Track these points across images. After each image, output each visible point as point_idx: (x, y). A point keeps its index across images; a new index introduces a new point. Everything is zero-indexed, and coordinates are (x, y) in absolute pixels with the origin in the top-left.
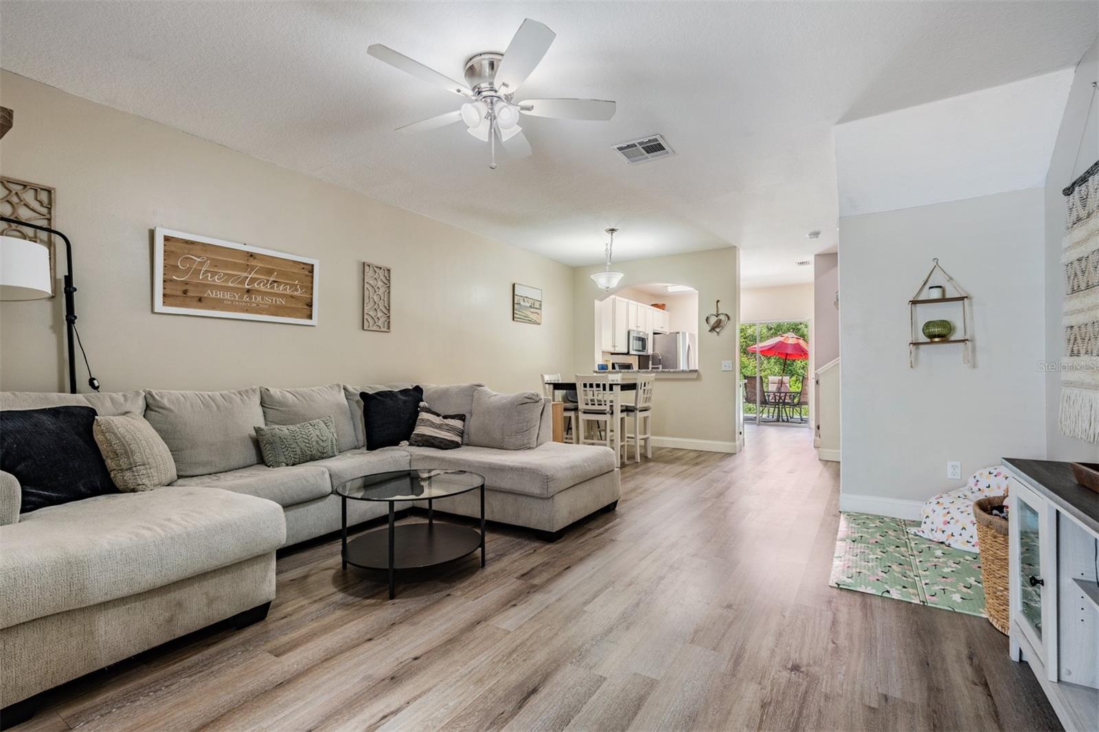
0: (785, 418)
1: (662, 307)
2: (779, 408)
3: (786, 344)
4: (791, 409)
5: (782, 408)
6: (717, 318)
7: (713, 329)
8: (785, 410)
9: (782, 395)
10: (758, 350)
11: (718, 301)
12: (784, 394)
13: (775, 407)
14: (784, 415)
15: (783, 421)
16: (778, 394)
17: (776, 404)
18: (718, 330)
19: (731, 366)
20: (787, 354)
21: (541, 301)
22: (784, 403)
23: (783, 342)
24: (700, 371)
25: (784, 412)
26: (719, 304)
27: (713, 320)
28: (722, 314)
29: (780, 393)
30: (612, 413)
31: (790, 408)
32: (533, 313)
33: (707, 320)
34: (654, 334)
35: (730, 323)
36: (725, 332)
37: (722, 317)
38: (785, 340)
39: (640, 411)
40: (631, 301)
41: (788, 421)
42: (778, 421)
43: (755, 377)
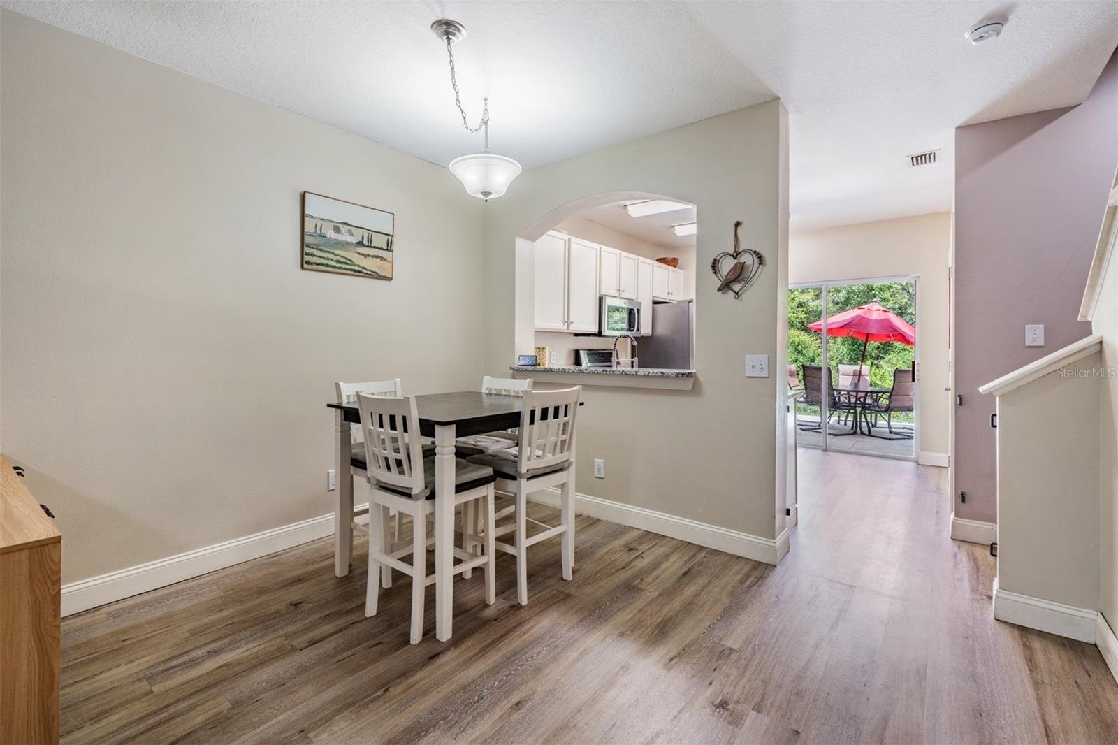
0: (865, 430)
1: (673, 262)
2: (855, 413)
3: (868, 320)
4: (873, 415)
5: (861, 414)
6: (736, 261)
7: (726, 286)
8: (865, 416)
9: (860, 395)
10: (824, 328)
11: (738, 224)
12: (864, 394)
13: (848, 413)
14: (864, 424)
15: (862, 433)
16: (854, 394)
17: (851, 407)
18: (737, 287)
19: (765, 366)
20: (868, 334)
21: (392, 236)
22: (865, 407)
23: (863, 317)
24: (699, 375)
25: (863, 420)
26: (739, 228)
27: (727, 265)
28: (747, 251)
29: (857, 392)
30: (431, 496)
31: (871, 413)
32: (366, 256)
33: (715, 265)
34: (655, 303)
35: (765, 272)
36: (754, 292)
37: (747, 259)
38: (866, 313)
39: (528, 479)
40: (604, 248)
41: (870, 434)
42: (855, 433)
43: (820, 369)
